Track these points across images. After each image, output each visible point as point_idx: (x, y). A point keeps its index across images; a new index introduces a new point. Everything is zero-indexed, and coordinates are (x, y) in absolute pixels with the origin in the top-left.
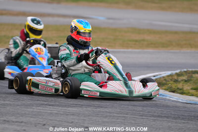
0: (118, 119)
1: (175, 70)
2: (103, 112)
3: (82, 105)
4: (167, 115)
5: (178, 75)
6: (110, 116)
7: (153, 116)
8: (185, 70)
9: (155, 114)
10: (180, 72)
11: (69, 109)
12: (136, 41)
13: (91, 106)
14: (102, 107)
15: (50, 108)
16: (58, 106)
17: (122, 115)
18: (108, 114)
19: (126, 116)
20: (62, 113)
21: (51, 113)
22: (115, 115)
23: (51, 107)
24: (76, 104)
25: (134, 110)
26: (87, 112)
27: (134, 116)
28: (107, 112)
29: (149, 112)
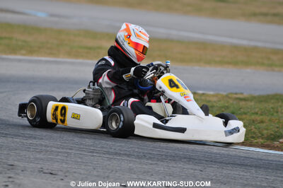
0: (58, 155)
2: (37, 145)
4: (128, 153)
6: (47, 151)
7: (108, 153)
9: (111, 150)
12: (90, 48)
13: (19, 136)
14: (35, 138)
17: (65, 150)
18: (44, 148)
19: (70, 151)
22: (53, 149)
25: (81, 144)
26: (13, 145)
27: (81, 152)
28: (42, 145)
29: (102, 147)
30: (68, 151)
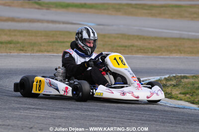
1: (164, 75)
2: (91, 116)
3: (69, 109)
4: (155, 119)
5: (166, 79)
6: (98, 120)
7: (141, 120)
8: (174, 75)
9: (143, 118)
10: (169, 77)
11: (56, 112)
12: (126, 46)
13: (79, 110)
14: (89, 111)
15: (37, 112)
16: (45, 109)
18: (96, 118)
20: (49, 116)
21: (38, 117)
22: (103, 118)
23: (38, 110)
24: (64, 108)
26: (74, 116)
27: (122, 120)
29: (137, 116)
30: (113, 119)
